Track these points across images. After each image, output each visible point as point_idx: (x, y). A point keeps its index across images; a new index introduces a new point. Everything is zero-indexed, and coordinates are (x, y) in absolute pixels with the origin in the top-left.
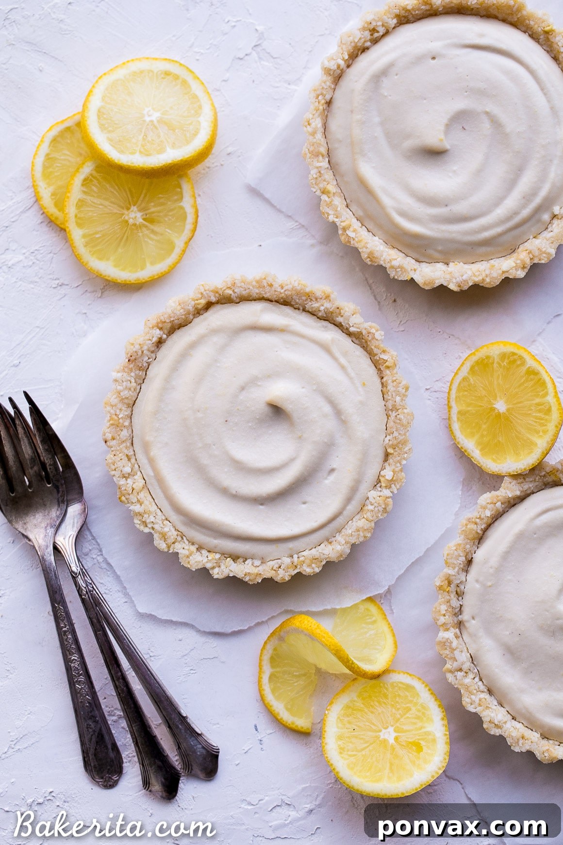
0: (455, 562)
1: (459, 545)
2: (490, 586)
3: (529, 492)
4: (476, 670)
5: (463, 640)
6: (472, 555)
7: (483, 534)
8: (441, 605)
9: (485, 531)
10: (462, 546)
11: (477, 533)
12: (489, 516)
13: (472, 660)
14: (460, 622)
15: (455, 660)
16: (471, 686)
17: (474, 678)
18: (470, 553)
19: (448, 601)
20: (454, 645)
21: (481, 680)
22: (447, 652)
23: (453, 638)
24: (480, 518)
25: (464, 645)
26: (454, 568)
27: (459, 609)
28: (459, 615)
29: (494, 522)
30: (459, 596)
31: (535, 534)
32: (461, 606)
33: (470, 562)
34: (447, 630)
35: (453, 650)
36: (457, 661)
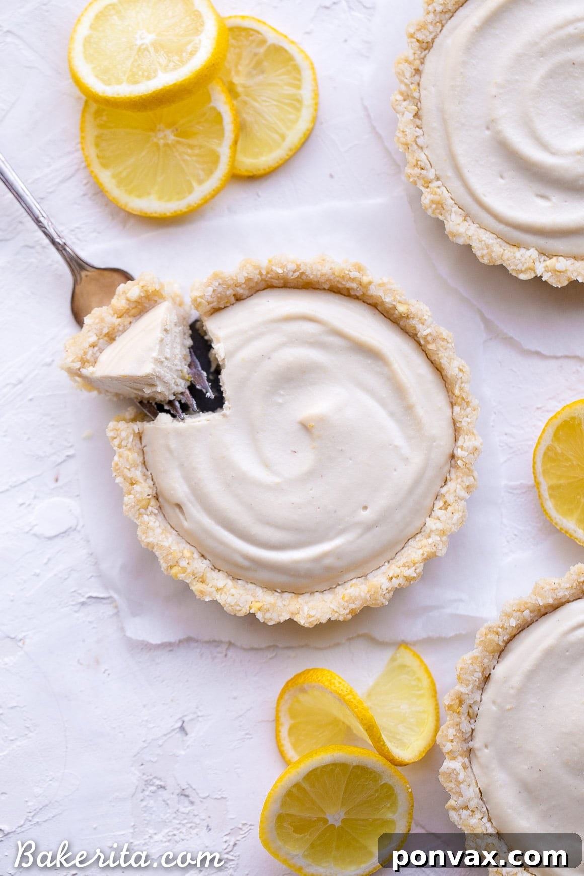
0: (470, 679)
1: (476, 658)
2: (509, 710)
3: (564, 600)
4: (485, 809)
5: (473, 772)
6: (490, 670)
7: (506, 646)
8: (448, 728)
9: (508, 642)
10: (480, 659)
11: (498, 644)
12: (514, 625)
13: (481, 796)
14: (470, 750)
15: (460, 795)
16: (478, 827)
17: (482, 818)
18: (487, 669)
19: (458, 724)
20: (461, 776)
21: (490, 820)
22: (452, 785)
23: (460, 769)
24: (503, 627)
25: (473, 778)
26: (467, 685)
27: (470, 734)
28: (469, 741)
29: (520, 632)
30: (471, 719)
31: (567, 651)
32: (473, 730)
33: (487, 678)
34: (454, 758)
35: (459, 783)
36: (462, 797)
